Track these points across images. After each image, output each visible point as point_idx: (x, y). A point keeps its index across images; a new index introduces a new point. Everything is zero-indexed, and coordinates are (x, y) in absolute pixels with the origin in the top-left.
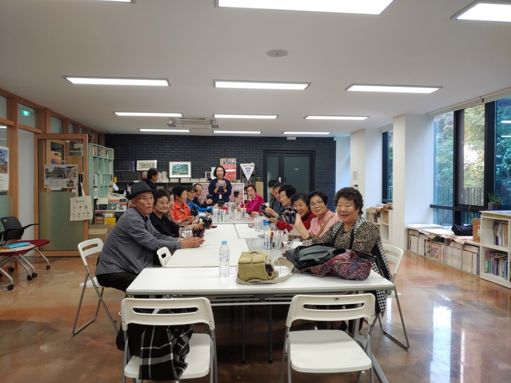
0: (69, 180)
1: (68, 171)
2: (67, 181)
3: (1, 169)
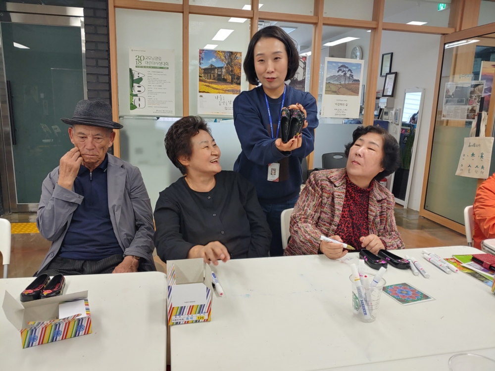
0: (470, 107)
1: (472, 93)
2: (468, 109)
3: (344, 89)
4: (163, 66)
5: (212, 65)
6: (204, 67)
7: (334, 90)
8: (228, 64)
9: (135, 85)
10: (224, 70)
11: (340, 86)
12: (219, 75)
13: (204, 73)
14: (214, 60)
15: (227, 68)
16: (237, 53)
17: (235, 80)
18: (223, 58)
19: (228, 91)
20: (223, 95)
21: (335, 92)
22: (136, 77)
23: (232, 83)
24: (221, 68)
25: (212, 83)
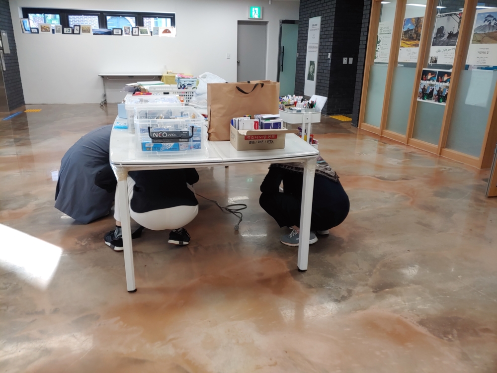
3: (488, 38)
4: (389, 32)
5: (408, 28)
6: (405, 30)
7: (479, 39)
8: (416, 26)
9: (378, 45)
10: (413, 31)
11: (484, 35)
12: (411, 35)
13: (404, 34)
14: (410, 25)
15: (415, 29)
16: (421, 17)
17: (418, 37)
18: (414, 22)
19: (413, 45)
20: (410, 48)
21: (480, 42)
22: (379, 40)
23: (416, 40)
24: (412, 30)
25: (407, 40)
